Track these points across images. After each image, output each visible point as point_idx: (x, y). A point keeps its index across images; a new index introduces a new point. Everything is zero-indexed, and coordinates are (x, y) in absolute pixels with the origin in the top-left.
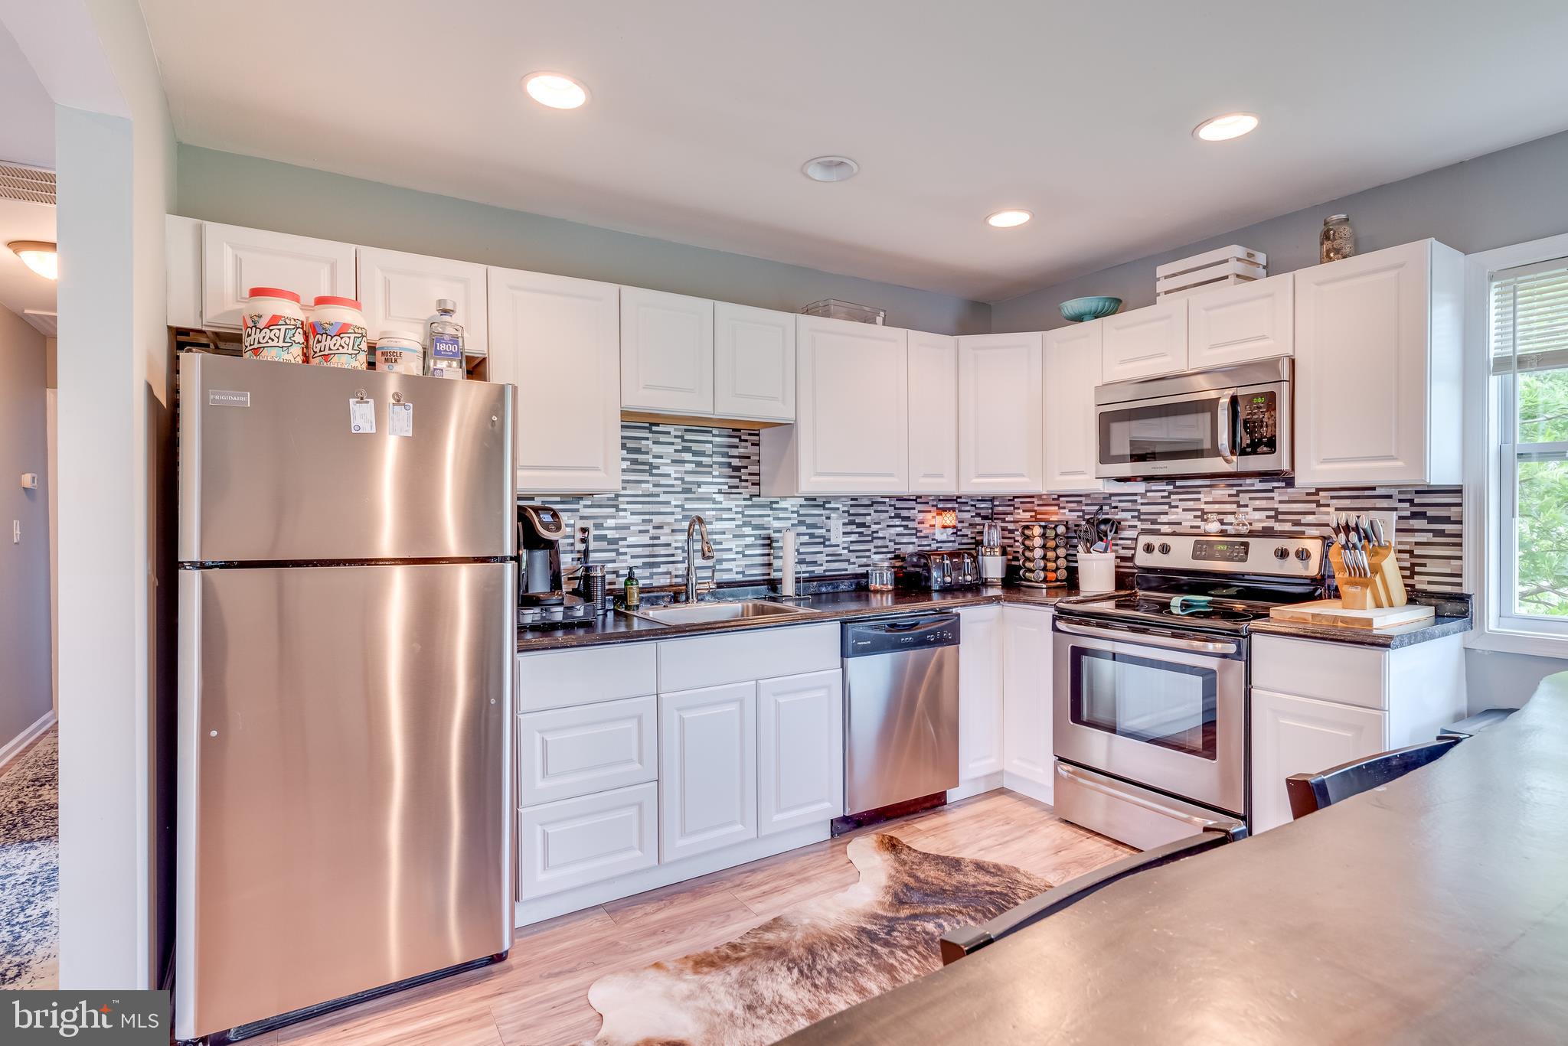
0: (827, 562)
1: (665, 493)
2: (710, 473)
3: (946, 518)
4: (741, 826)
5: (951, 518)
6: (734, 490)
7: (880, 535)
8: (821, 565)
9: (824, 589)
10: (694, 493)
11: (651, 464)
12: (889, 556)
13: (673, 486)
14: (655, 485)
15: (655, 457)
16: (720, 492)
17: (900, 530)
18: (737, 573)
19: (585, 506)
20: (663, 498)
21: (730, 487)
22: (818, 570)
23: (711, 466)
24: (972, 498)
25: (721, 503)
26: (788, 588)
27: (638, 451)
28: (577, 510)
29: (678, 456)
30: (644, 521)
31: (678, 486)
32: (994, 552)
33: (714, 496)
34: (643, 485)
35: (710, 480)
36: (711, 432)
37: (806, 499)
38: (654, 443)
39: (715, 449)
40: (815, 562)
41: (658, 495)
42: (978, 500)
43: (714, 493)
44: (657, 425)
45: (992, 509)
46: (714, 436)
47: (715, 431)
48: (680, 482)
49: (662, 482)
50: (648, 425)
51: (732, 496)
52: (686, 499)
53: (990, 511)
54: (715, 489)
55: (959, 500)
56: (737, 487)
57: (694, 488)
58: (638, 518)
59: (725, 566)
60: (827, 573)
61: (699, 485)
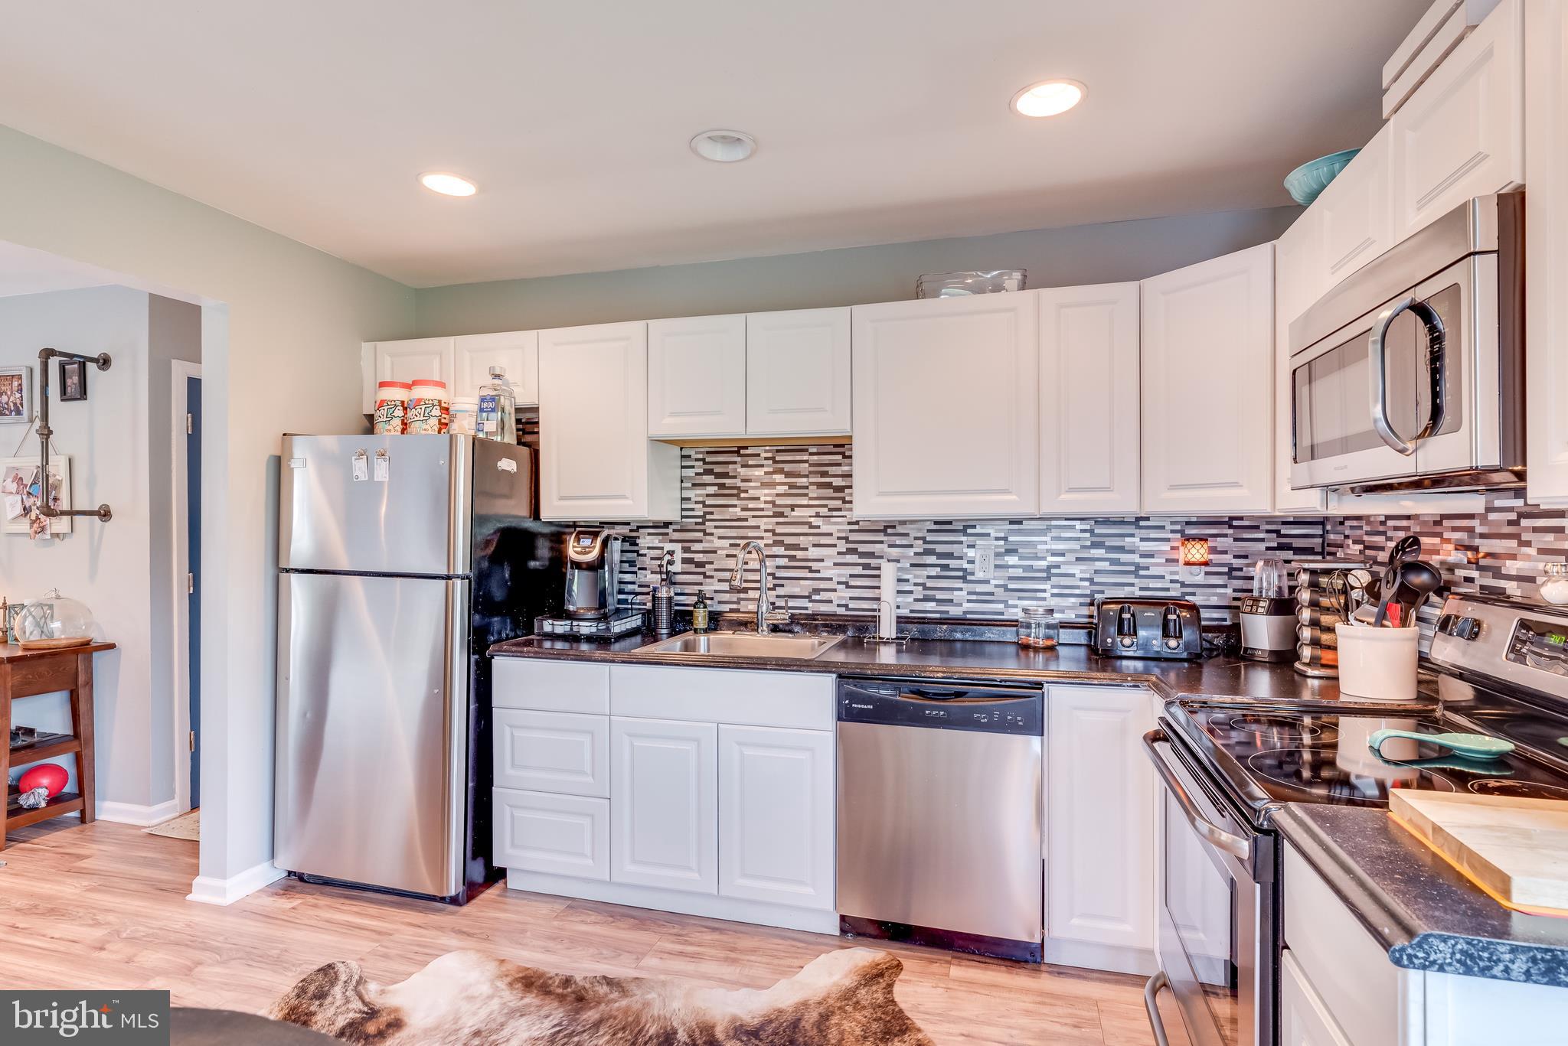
0: (969, 601)
1: (754, 517)
2: (806, 495)
3: (1193, 551)
4: (697, 875)
5: (1202, 551)
6: (835, 513)
7: (1063, 570)
8: (961, 605)
9: (958, 636)
10: (787, 517)
11: (738, 488)
12: (1082, 600)
13: (762, 510)
14: (743, 510)
15: (743, 481)
16: (818, 515)
17: (1105, 565)
18: (839, 605)
19: (674, 530)
20: (752, 522)
21: (830, 510)
22: (955, 611)
23: (807, 488)
24: (1270, 520)
25: (818, 527)
26: (887, 629)
27: (726, 475)
28: (667, 534)
29: (767, 479)
30: (731, 545)
31: (768, 509)
32: (1258, 607)
33: (812, 519)
34: (731, 509)
35: (805, 502)
36: (807, 450)
37: (936, 523)
38: (743, 466)
39: (812, 469)
40: (951, 601)
41: (746, 520)
42: (1284, 523)
43: (810, 517)
44: (746, 448)
45: (1322, 536)
46: (811, 454)
47: (813, 450)
48: (770, 506)
49: (750, 506)
50: (736, 449)
51: (833, 520)
52: (777, 523)
53: (1320, 540)
54: (812, 511)
55: (1235, 523)
56: (840, 510)
57: (787, 511)
58: (726, 543)
59: (824, 596)
60: (969, 616)
61: (793, 507)
